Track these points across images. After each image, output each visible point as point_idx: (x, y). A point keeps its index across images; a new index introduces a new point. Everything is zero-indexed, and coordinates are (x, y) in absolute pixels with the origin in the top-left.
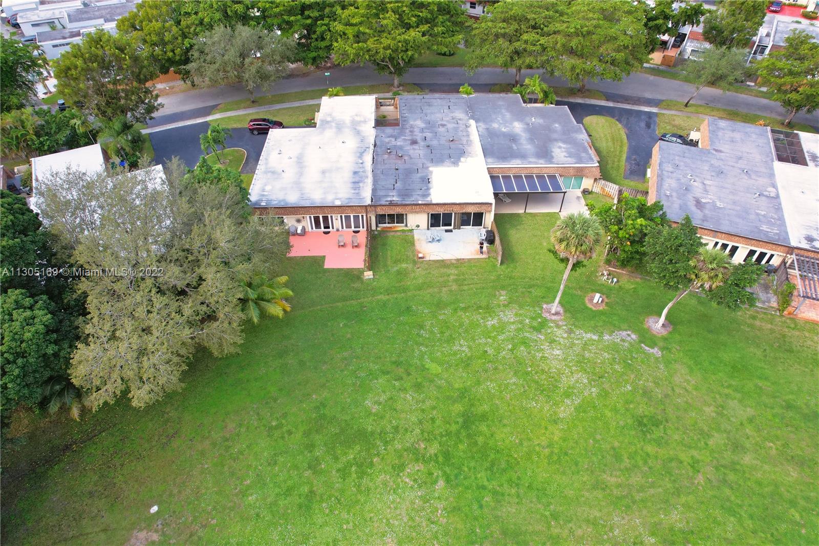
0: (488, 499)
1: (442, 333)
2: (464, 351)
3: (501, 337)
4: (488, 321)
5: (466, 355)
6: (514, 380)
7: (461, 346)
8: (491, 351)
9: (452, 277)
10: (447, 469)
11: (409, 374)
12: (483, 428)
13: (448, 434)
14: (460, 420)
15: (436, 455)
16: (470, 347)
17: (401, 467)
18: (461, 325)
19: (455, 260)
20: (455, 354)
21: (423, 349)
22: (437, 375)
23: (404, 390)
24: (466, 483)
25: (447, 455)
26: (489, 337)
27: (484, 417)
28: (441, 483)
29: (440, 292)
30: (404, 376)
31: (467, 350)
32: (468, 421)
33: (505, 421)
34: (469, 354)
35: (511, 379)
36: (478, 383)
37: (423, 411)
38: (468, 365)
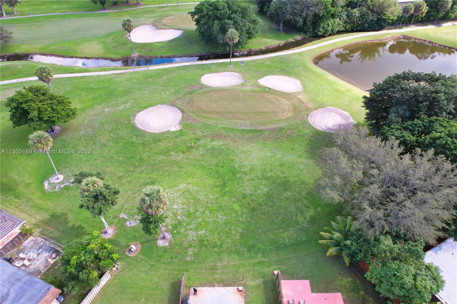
0: (221, 165)
1: (230, 229)
2: (221, 215)
3: (200, 220)
4: (204, 233)
5: (220, 213)
6: (200, 197)
7: (221, 219)
8: (207, 212)
9: (220, 272)
10: (234, 170)
11: (248, 203)
12: (218, 183)
13: (232, 180)
14: (227, 185)
15: (238, 173)
16: (217, 217)
17: (250, 170)
18: (219, 233)
19: (215, 286)
20: (225, 215)
21: (241, 219)
22: (235, 203)
23: (250, 194)
24: (227, 168)
25: (234, 174)
26: (206, 221)
27: (217, 187)
28: (236, 167)
29: (229, 262)
30: (250, 202)
31: (219, 216)
32: (224, 185)
33: (208, 185)
34: (218, 213)
35: (202, 198)
36: (217, 199)
37: (242, 186)
38: (220, 207)
